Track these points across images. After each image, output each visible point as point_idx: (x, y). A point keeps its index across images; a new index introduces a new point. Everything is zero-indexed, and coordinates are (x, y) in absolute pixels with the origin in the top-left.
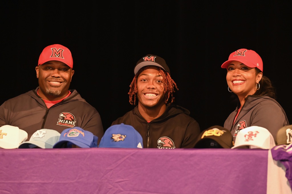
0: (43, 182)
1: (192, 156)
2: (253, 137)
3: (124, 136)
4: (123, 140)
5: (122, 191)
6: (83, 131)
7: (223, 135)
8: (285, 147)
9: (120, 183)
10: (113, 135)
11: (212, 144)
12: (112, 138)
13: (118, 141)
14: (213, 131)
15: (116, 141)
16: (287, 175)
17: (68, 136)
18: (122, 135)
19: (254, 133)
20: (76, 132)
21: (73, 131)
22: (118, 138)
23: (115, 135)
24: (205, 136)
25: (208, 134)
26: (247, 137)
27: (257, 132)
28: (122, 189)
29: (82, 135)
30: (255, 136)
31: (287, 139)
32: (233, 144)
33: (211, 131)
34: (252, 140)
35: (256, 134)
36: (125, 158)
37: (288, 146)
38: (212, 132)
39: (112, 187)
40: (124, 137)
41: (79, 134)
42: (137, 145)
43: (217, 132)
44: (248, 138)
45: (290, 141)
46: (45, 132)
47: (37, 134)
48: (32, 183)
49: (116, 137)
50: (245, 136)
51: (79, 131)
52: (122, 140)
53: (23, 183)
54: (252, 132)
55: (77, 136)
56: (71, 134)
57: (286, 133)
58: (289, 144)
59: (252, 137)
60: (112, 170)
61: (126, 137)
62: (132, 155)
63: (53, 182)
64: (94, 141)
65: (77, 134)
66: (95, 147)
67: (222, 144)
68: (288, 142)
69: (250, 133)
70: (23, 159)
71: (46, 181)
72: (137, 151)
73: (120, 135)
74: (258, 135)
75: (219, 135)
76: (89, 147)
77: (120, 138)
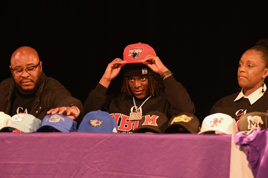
0: (27, 163)
1: (162, 140)
2: (218, 123)
3: (101, 121)
4: (100, 125)
5: (99, 172)
6: (63, 117)
7: (191, 121)
8: (247, 132)
9: (97, 165)
10: (91, 121)
11: (181, 129)
12: (90, 124)
13: (95, 126)
14: (182, 117)
15: (93, 126)
16: (248, 158)
17: (50, 121)
18: (99, 120)
19: (219, 120)
20: (57, 118)
21: (54, 116)
22: (95, 123)
23: (93, 120)
24: (174, 122)
25: (177, 120)
26: (212, 123)
27: (222, 119)
28: (98, 170)
29: (62, 120)
30: (220, 123)
31: (248, 125)
32: (200, 130)
33: (179, 118)
34: (217, 126)
35: (220, 121)
36: (102, 142)
37: (249, 132)
38: (181, 119)
39: (89, 167)
40: (100, 123)
41: (59, 119)
42: (113, 130)
43: (185, 118)
44: (214, 124)
45: (251, 127)
46: (23, 117)
47: (15, 118)
48: (17, 164)
49: (94, 123)
50: (211, 123)
51: (60, 117)
52: (98, 126)
53: (9, 164)
54: (217, 119)
55: (58, 121)
56: (52, 120)
57: (247, 120)
58: (250, 130)
59: (216, 124)
60: (89, 152)
61: (102, 123)
62: (108, 139)
63: (36, 163)
64: (73, 125)
65: (58, 119)
66: (74, 131)
67: (189, 130)
68: (249, 128)
69: (215, 119)
70: (9, 142)
71: (30, 163)
72: (112, 135)
73: (97, 121)
74: (222, 121)
75: (187, 121)
76: (68, 131)
77: (98, 123)
